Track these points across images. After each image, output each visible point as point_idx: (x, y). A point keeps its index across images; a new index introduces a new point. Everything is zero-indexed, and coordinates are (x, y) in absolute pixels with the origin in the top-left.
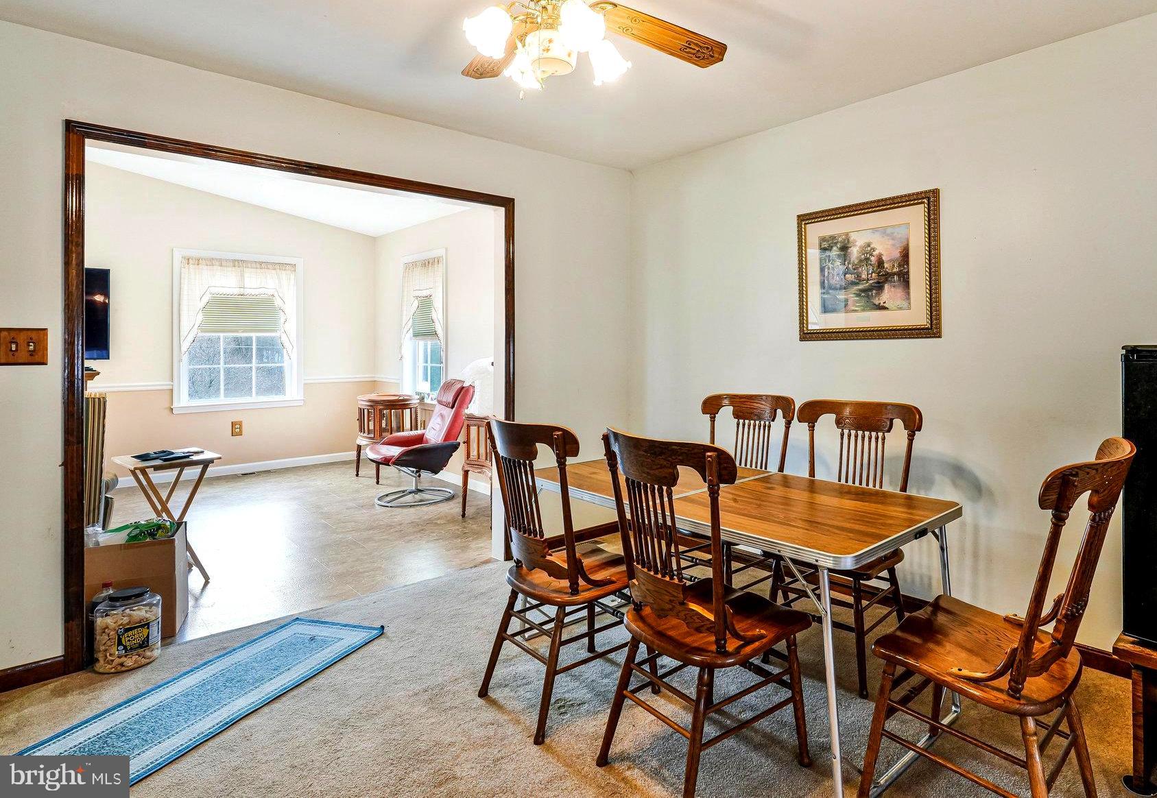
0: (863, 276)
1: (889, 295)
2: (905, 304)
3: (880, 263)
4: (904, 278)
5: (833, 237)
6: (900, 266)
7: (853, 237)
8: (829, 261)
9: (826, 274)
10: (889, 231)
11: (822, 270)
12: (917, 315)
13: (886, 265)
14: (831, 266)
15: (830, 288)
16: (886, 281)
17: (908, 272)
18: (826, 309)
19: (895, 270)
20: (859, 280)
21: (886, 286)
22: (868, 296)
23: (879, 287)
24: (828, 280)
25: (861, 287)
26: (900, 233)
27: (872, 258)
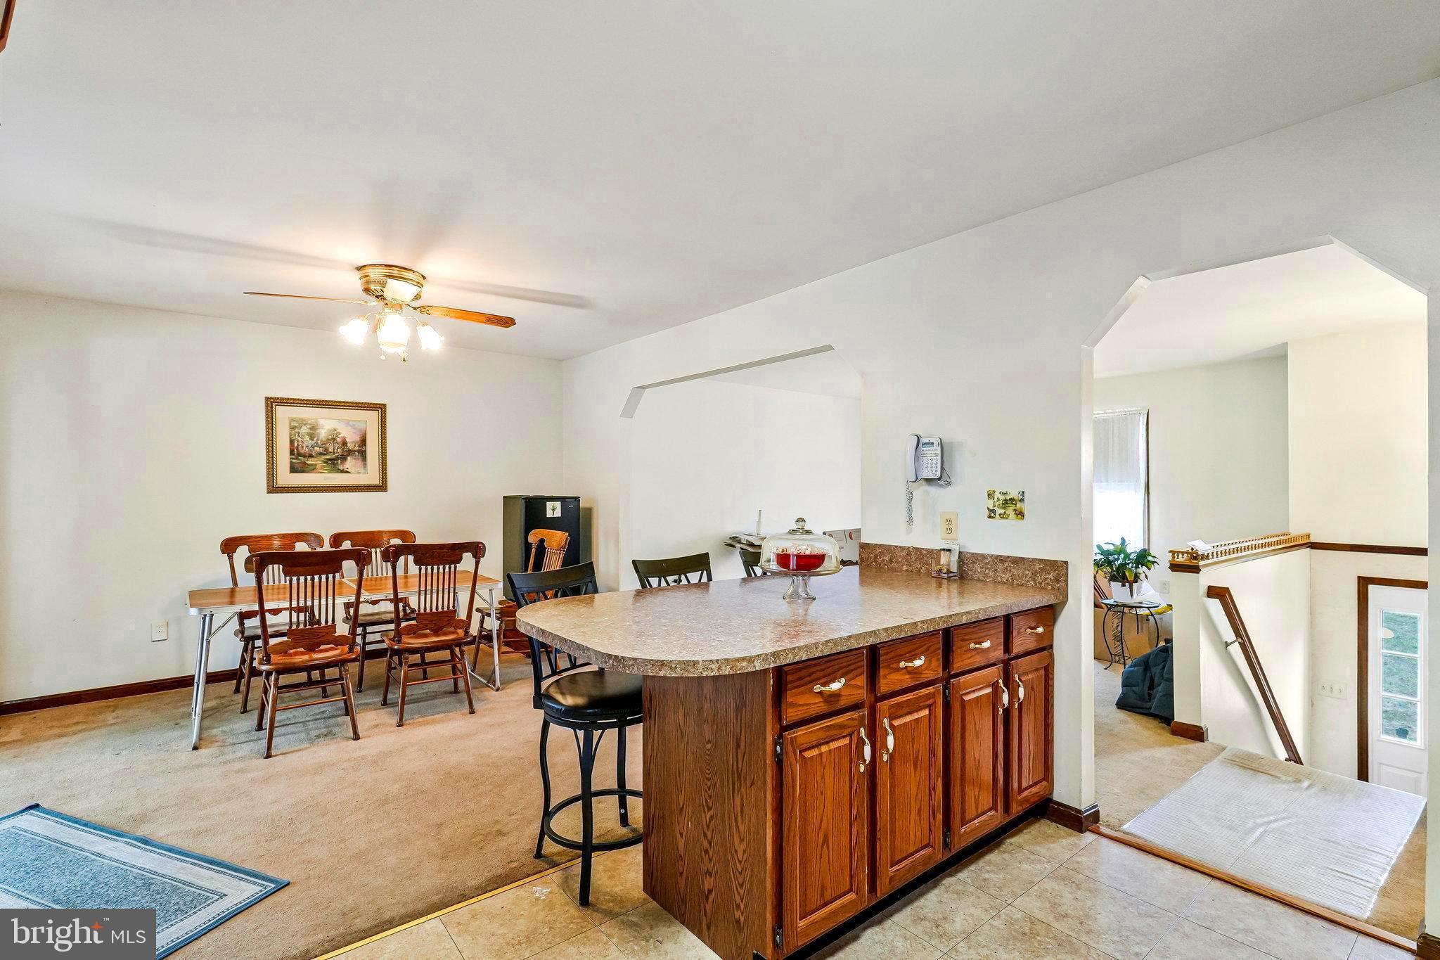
0: (330, 450)
1: (350, 463)
2: (362, 470)
3: (344, 443)
4: (363, 454)
5: (303, 420)
6: (359, 446)
7: (321, 422)
8: (299, 436)
9: (296, 445)
10: (351, 423)
11: (292, 442)
12: (375, 480)
13: (349, 445)
14: (300, 440)
15: (299, 454)
16: (349, 455)
17: (365, 451)
18: (293, 470)
19: (356, 448)
20: (326, 452)
21: (349, 458)
22: (334, 464)
23: (343, 458)
24: (297, 448)
25: (328, 457)
26: (362, 426)
27: (338, 439)
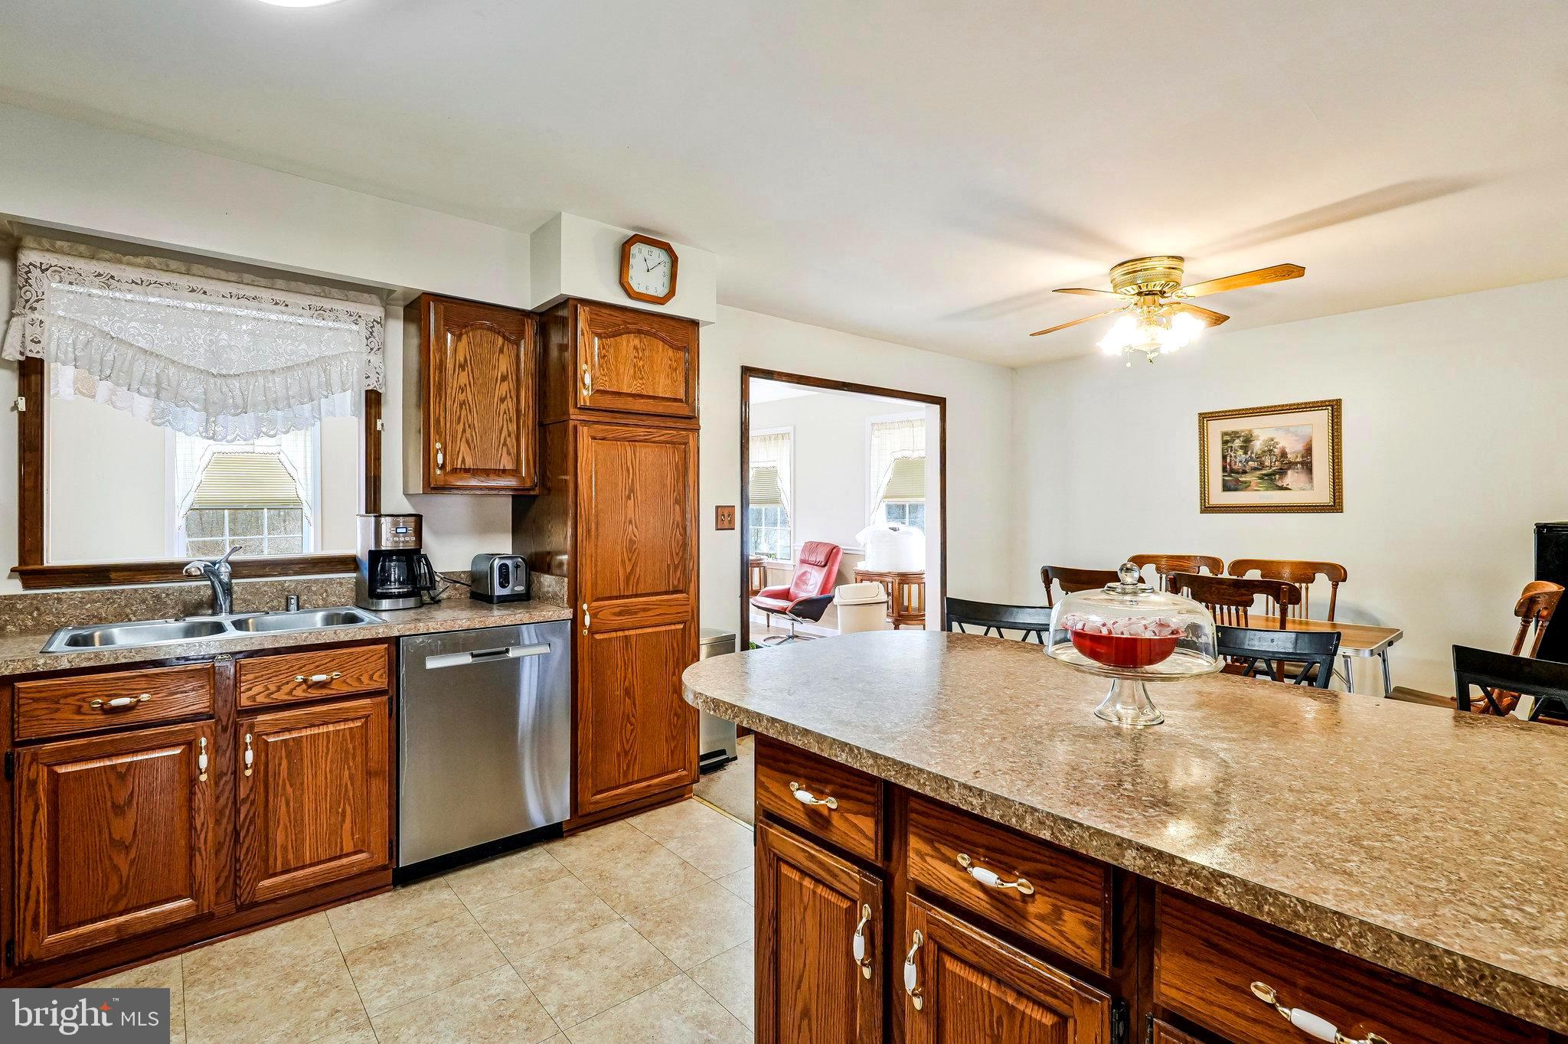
0: (1267, 464)
1: (1291, 478)
2: (1308, 486)
3: (1284, 454)
4: (1307, 467)
5: (1235, 433)
6: (1303, 457)
7: (1255, 433)
8: (1231, 450)
9: (1228, 461)
10: (1291, 429)
11: (1224, 458)
12: (1325, 497)
13: (1289, 456)
14: (1233, 455)
15: (1233, 471)
16: (1289, 468)
17: (1311, 462)
18: (1226, 488)
19: (1298, 460)
20: (1262, 466)
21: (1289, 472)
22: (1271, 480)
23: (1282, 472)
24: (1230, 465)
25: (1264, 472)
26: (1306, 431)
27: (1276, 450)
